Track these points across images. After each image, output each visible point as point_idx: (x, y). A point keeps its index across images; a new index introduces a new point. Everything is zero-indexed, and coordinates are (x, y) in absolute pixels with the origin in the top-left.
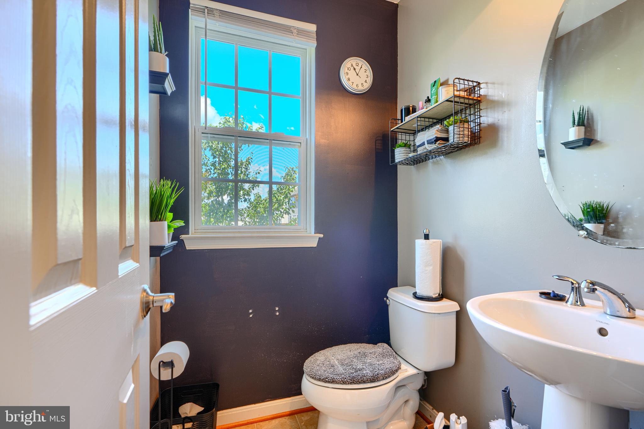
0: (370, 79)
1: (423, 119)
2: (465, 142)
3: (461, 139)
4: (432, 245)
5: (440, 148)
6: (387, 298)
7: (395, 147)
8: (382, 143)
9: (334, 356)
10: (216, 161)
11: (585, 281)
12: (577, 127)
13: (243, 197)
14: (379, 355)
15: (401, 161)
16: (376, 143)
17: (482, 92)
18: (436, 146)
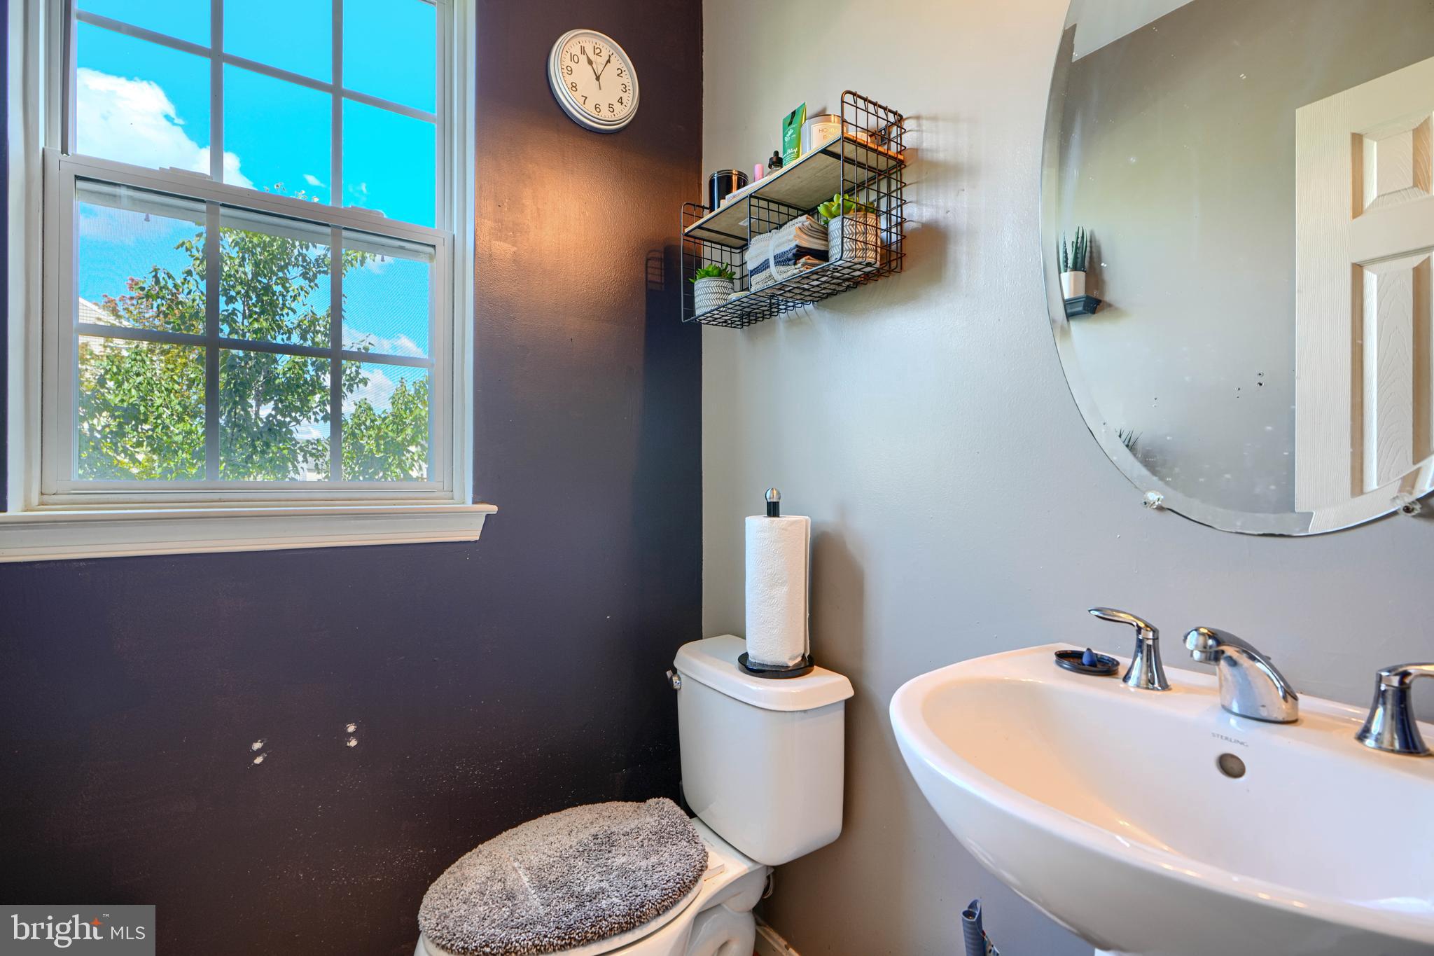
0: (631, 96)
1: (763, 204)
2: (869, 264)
3: (859, 254)
4: (786, 530)
5: (807, 278)
6: (675, 671)
7: (696, 277)
8: (663, 267)
9: (521, 859)
10: (234, 309)
11: (1196, 630)
12: (1072, 273)
13: (320, 410)
14: (650, 836)
15: (709, 312)
16: (647, 267)
17: (908, 140)
18: (798, 270)
